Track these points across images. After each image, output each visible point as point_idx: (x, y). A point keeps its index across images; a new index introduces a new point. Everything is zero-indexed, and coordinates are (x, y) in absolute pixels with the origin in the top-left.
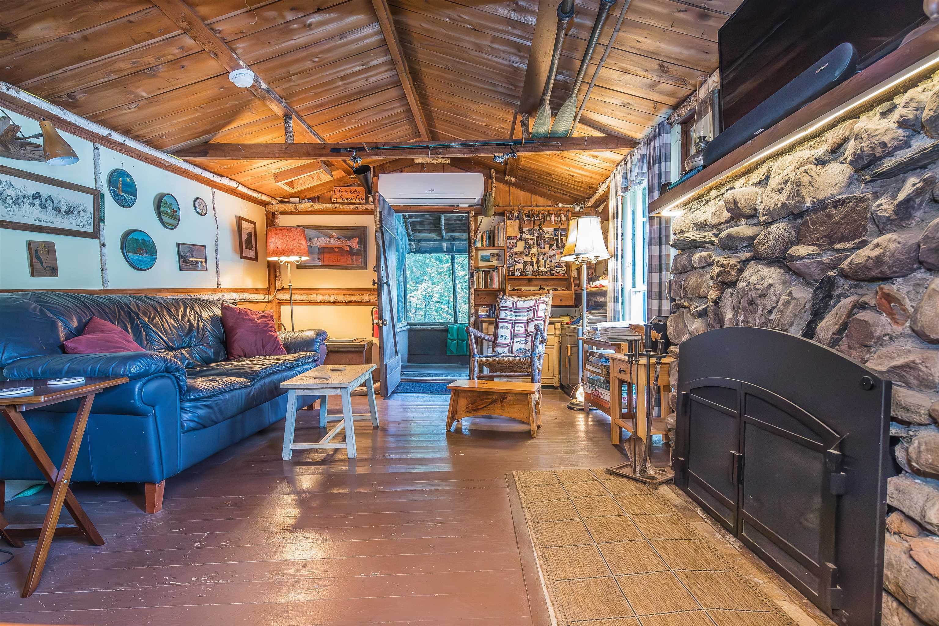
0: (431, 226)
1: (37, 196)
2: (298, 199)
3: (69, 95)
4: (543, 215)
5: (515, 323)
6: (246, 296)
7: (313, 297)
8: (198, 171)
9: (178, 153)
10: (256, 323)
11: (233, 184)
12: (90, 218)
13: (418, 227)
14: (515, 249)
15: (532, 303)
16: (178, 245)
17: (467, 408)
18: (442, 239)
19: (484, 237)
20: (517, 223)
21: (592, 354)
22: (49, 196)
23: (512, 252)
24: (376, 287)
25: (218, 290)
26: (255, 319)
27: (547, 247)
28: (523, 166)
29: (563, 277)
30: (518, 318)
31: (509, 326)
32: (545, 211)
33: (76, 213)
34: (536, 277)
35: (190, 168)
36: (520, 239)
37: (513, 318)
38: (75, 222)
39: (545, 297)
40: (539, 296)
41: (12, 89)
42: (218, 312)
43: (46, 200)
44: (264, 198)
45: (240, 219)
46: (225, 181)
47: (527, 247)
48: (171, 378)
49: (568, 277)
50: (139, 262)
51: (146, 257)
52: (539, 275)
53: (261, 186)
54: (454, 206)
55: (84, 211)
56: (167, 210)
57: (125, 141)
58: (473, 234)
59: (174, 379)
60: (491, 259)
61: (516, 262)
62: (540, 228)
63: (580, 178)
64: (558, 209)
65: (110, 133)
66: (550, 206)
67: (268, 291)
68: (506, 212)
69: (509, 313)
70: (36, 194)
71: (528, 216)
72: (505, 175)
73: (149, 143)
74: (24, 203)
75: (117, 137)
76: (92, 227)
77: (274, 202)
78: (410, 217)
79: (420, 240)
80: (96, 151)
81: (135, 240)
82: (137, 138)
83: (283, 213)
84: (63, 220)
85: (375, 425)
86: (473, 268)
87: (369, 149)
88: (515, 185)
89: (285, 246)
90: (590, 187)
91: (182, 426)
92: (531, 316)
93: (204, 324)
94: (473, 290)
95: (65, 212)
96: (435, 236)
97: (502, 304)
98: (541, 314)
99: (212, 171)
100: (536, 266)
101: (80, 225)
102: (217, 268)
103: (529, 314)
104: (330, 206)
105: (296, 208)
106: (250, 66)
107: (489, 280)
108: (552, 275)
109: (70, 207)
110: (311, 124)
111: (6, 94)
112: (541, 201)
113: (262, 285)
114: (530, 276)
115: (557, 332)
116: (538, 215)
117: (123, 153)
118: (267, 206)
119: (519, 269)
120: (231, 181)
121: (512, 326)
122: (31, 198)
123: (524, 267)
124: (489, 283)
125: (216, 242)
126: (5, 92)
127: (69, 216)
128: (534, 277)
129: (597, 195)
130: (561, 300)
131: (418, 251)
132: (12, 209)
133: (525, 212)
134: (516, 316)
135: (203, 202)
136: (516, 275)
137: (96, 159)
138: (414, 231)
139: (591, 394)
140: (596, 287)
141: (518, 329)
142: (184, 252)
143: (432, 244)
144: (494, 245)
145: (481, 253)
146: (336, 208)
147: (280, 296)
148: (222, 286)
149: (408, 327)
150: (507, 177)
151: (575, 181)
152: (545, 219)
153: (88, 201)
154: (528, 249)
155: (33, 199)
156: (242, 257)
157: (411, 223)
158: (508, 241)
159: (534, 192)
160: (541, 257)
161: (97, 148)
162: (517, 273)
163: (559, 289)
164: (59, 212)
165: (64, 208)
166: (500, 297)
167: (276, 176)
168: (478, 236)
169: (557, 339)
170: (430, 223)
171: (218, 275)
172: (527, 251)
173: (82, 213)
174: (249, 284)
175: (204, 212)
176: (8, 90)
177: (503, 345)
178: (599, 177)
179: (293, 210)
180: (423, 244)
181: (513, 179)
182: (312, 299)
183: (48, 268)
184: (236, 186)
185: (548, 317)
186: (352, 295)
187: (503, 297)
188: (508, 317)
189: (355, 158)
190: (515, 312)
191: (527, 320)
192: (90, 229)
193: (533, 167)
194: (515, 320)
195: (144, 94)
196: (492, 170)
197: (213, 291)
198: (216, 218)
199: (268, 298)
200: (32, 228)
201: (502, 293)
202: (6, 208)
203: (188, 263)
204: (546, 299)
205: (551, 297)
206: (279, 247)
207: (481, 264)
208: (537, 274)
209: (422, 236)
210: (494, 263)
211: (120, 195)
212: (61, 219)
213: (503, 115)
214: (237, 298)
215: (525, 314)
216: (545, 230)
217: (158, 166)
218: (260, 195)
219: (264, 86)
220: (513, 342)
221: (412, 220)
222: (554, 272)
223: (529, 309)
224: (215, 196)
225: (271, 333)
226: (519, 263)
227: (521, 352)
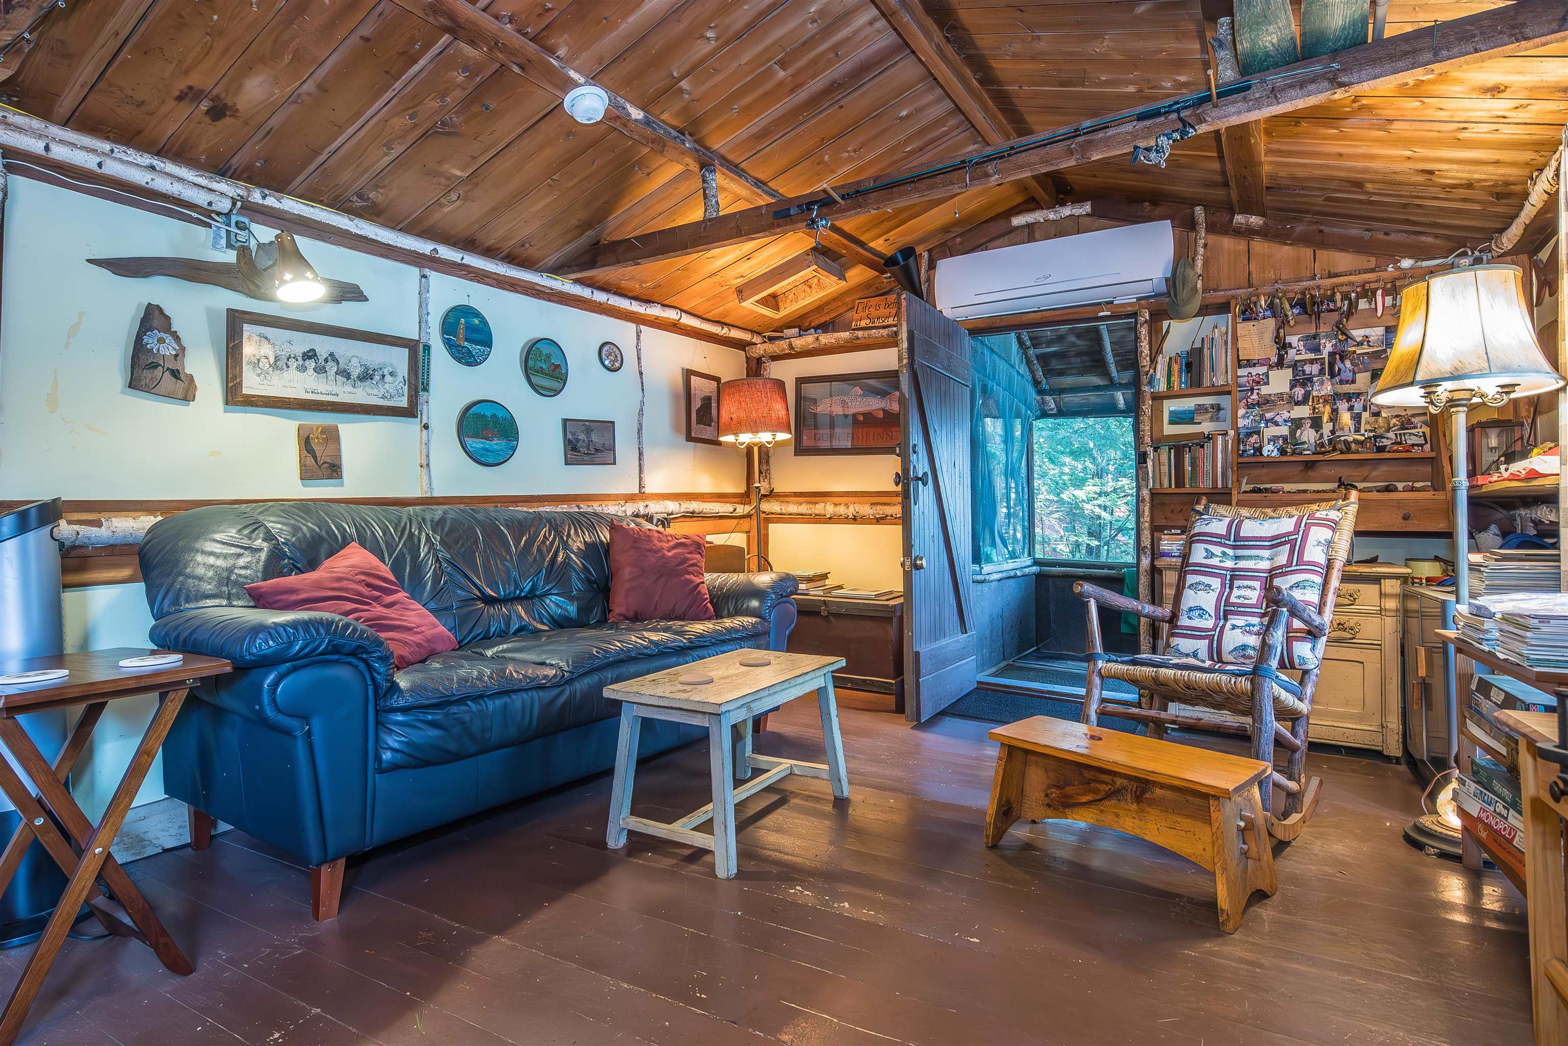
0: (1084, 358)
1: (310, 355)
2: (797, 330)
3: (360, 196)
4: (1346, 296)
5: (1234, 577)
6: (695, 506)
7: (819, 508)
8: (600, 297)
9: (558, 270)
10: (664, 556)
11: (672, 315)
12: (401, 384)
13: (1056, 365)
14: (1265, 390)
15: (1286, 525)
16: (565, 421)
17: (1047, 795)
18: (1113, 385)
19: (1176, 367)
20: (1270, 324)
21: (1485, 687)
22: (331, 355)
23: (1255, 396)
24: (899, 488)
25: (641, 495)
26: (663, 548)
27: (1363, 378)
28: (1273, 177)
29: (1416, 452)
30: (1242, 564)
31: (1216, 583)
32: (1351, 284)
33: (377, 378)
34: (1327, 457)
35: (586, 293)
36: (1280, 364)
37: (1229, 564)
38: (375, 392)
39: (1332, 508)
40: (1315, 507)
41: (270, 195)
42: (605, 535)
43: (326, 361)
44: (736, 334)
45: (689, 374)
46: (655, 311)
47: (1301, 380)
48: (356, 667)
49: (1433, 454)
50: (483, 452)
51: (496, 444)
52: (1334, 450)
53: (726, 313)
54: (1100, 304)
55: (391, 374)
56: (540, 364)
57: (462, 259)
58: (1145, 362)
59: (362, 666)
60: (1198, 418)
61: (1267, 421)
62: (1340, 329)
63: (1456, 174)
64: (1397, 273)
65: (435, 249)
66: (1372, 271)
67: (744, 498)
68: (1233, 302)
69: (1217, 550)
70: (308, 352)
71: (1301, 304)
72: (1233, 213)
73: (511, 259)
74: (288, 367)
75: (447, 253)
76: (406, 398)
77: (757, 339)
78: (1036, 344)
79: (1062, 391)
80: (423, 280)
81: (480, 417)
82: (489, 252)
83: (775, 358)
84: (354, 390)
85: (838, 794)
86: (1147, 439)
87: (843, 197)
88: (1264, 233)
89: (743, 415)
90: (1499, 196)
91: (378, 758)
92: (1282, 559)
93: (568, 557)
94: (1145, 493)
95: (358, 377)
96: (1096, 380)
97: (1199, 527)
98: (1315, 553)
99: (631, 294)
100: (1327, 427)
101: (383, 397)
102: (640, 459)
103: (1276, 555)
104: (845, 335)
105: (791, 346)
106: (594, 79)
107: (1188, 468)
108: (1381, 449)
109: (367, 369)
110: (762, 177)
111: (263, 205)
112: (1344, 260)
113: (734, 486)
114: (1308, 456)
115: (1391, 604)
116: (1332, 299)
117: (471, 280)
118: (747, 348)
119: (1274, 439)
120: (666, 309)
121: (1223, 585)
122: (300, 359)
123: (1293, 432)
124: (1187, 476)
125: (641, 413)
126: (261, 202)
127: (365, 384)
128: (1320, 457)
129: (1528, 213)
130: (1406, 518)
131: (1062, 413)
132: (268, 377)
133: (1291, 295)
134: (1237, 558)
135: (615, 349)
136: (1265, 453)
137: (423, 292)
138: (1048, 373)
139: (1479, 819)
140: (1514, 477)
141: (1242, 592)
142: (573, 434)
143: (1093, 398)
144: (1199, 385)
145: (1170, 406)
146: (858, 338)
147: (766, 506)
148: (648, 490)
149: (1035, 569)
150: (1239, 218)
151: (1444, 187)
152: (1353, 306)
153: (399, 359)
154: (1303, 385)
155: (304, 360)
156: (689, 438)
157: (1039, 357)
158: (1241, 372)
159: (1319, 241)
160: (1343, 406)
161: (424, 276)
162: (1269, 450)
163: (1400, 486)
164: (348, 378)
165: (356, 372)
166: (1200, 508)
167: (741, 292)
168: (1159, 367)
169: (1391, 623)
170: (1079, 354)
171: (641, 471)
172: (1299, 392)
173: (388, 378)
174: (706, 484)
175: (617, 365)
176: (264, 198)
177: (1195, 633)
178: (1528, 156)
179: (787, 351)
180: (1070, 399)
181: (1255, 220)
182: (817, 512)
183: (326, 465)
184: (677, 318)
185: (1338, 565)
186: (888, 504)
187: (1206, 508)
188: (1215, 561)
189: (813, 221)
190: (1234, 547)
191: (1271, 570)
192: (403, 402)
193: (1300, 173)
194: (1233, 570)
195: (458, 173)
196: (1198, 208)
197: (631, 498)
198: (641, 373)
199: (741, 510)
200: (298, 404)
201: (1204, 500)
202: (259, 375)
203: (579, 451)
204: (1334, 515)
205: (1353, 509)
206: (734, 416)
207: (1169, 430)
208: (1328, 448)
209: (1068, 381)
210: (1206, 427)
211: (459, 346)
212: (351, 389)
213: (1170, 45)
214: (676, 511)
215: (1266, 553)
216: (1357, 334)
217: (533, 296)
218: (725, 330)
219: (636, 114)
220: (1223, 627)
221: (1040, 351)
222: (1385, 442)
223: (1276, 542)
224: (641, 338)
225: (687, 576)
226: (1277, 424)
227: (1244, 656)
